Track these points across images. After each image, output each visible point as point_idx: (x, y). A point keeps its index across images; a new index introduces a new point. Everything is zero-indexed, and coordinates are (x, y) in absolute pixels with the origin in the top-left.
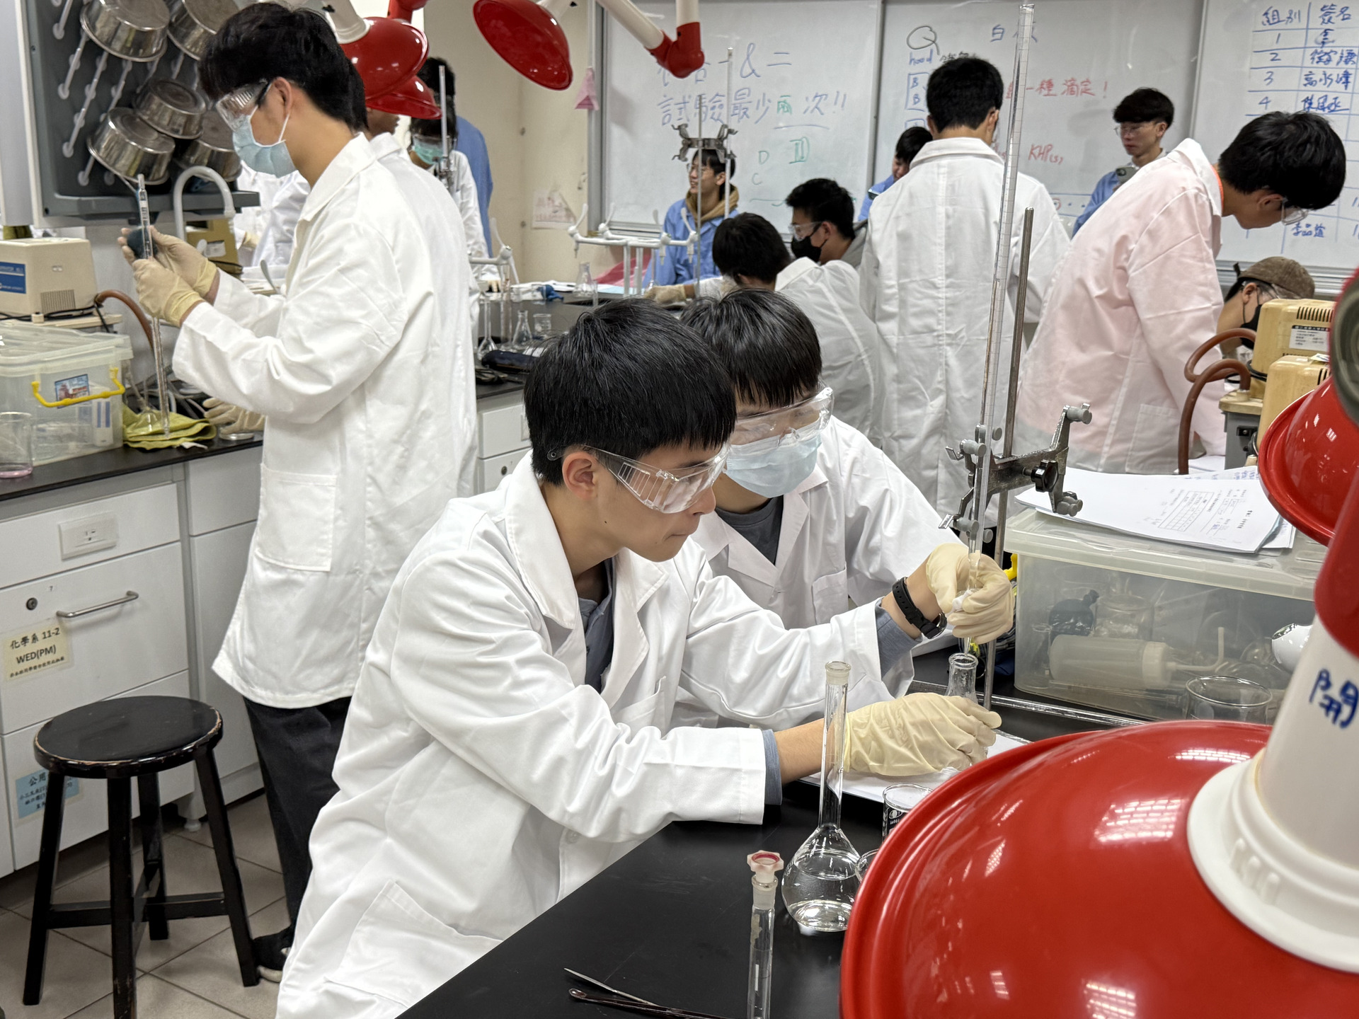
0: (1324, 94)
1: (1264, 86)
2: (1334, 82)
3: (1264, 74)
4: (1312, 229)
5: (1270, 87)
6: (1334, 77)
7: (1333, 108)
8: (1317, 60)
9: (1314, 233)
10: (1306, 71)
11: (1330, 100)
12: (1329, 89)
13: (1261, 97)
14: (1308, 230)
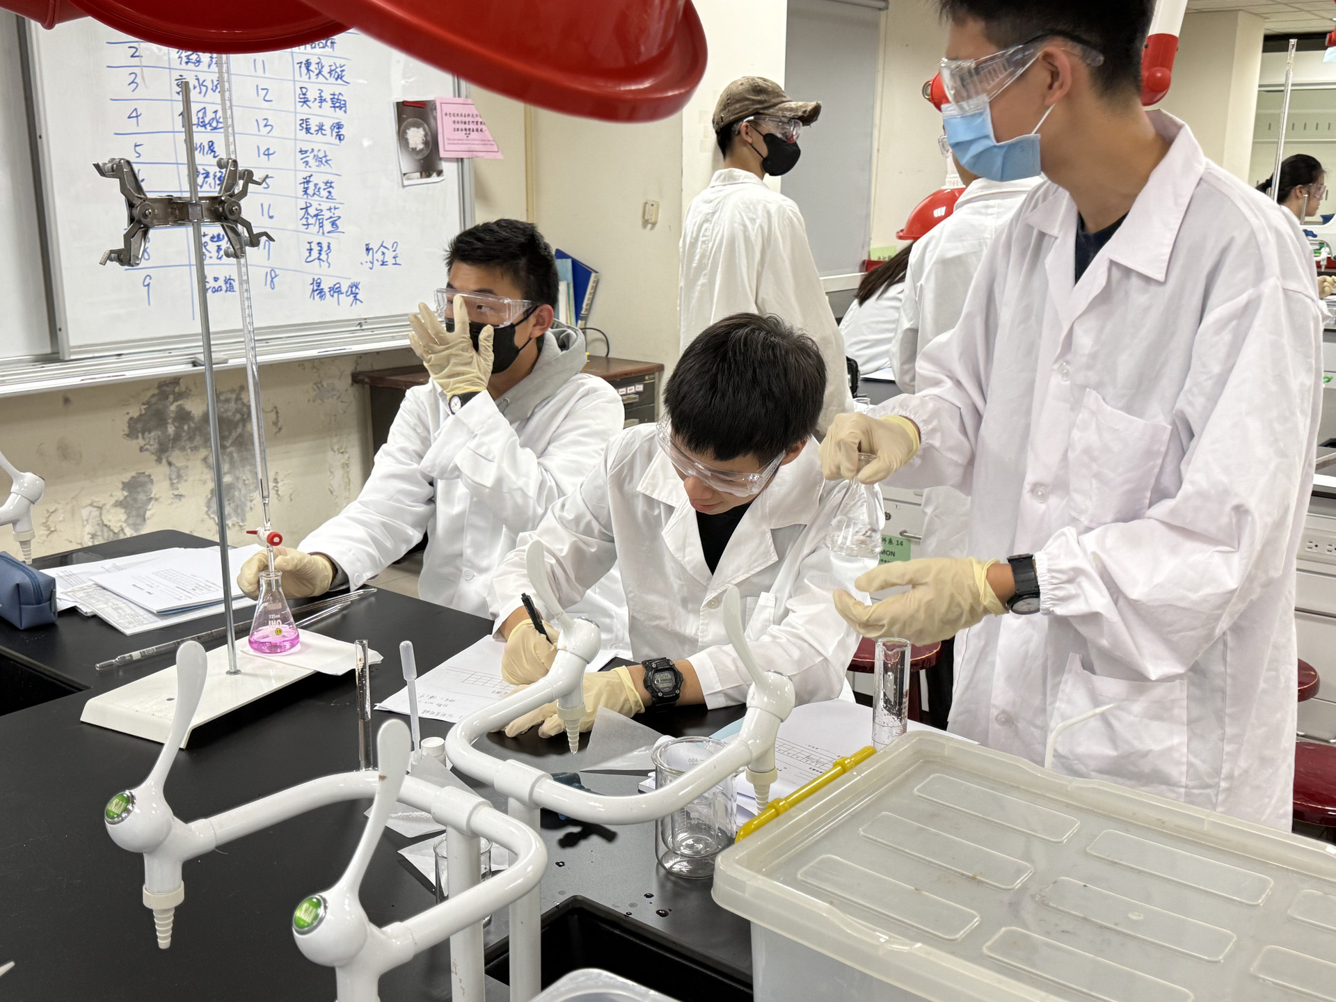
0: (202, 106)
1: (127, 92)
2: (210, 91)
3: (124, 76)
4: (221, 283)
5: (137, 95)
6: (208, 83)
7: (214, 124)
8: (185, 60)
9: (224, 288)
10: (176, 75)
11: (210, 115)
12: (207, 99)
13: (128, 108)
14: (216, 285)
